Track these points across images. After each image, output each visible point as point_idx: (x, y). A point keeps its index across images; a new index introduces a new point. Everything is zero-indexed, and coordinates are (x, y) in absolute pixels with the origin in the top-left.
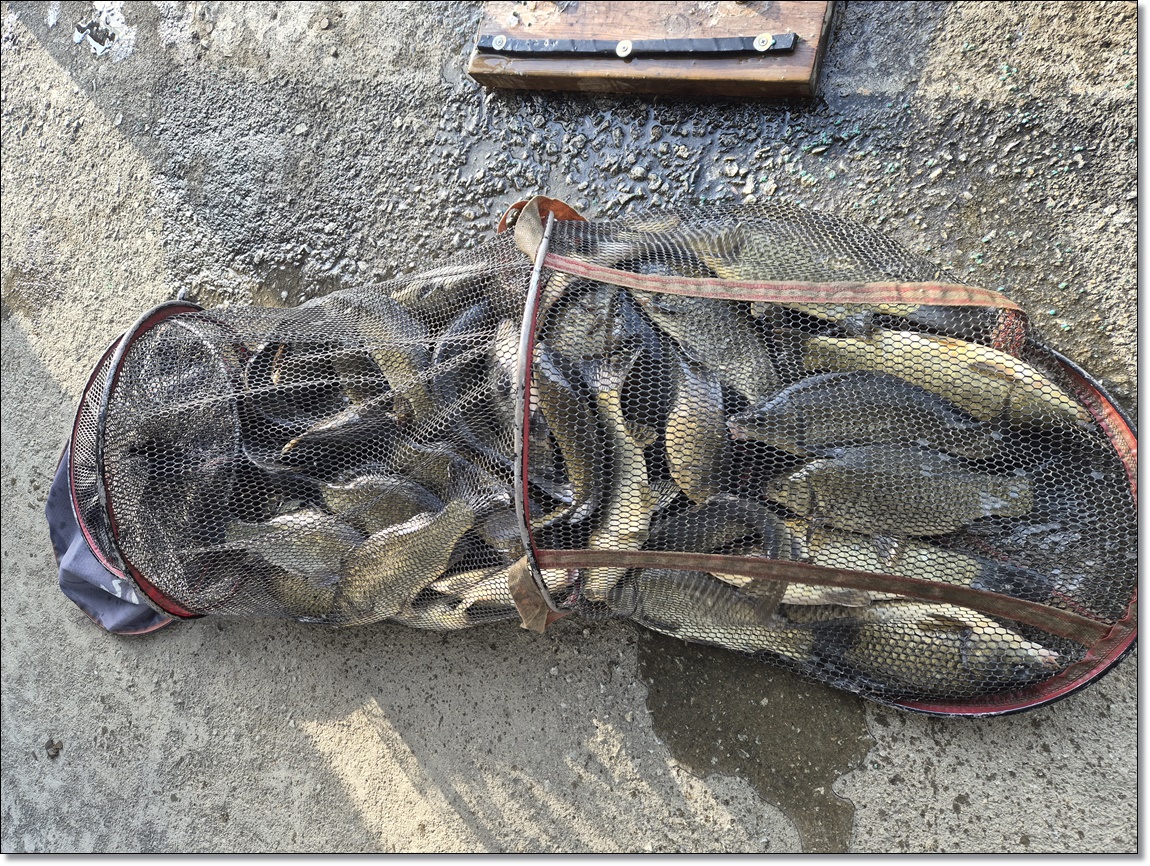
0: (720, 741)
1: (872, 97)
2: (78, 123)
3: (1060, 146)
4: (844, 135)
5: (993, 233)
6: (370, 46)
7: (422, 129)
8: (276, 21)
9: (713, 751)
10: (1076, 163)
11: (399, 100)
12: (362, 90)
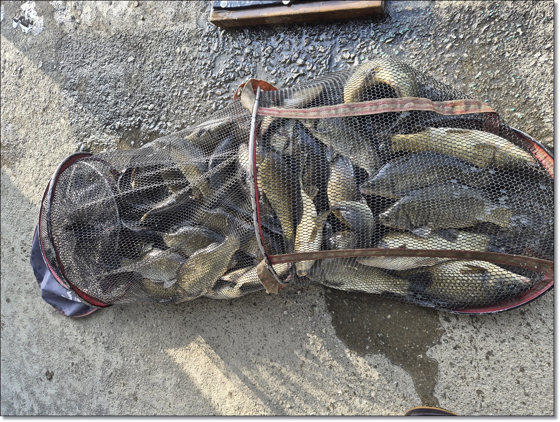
0: (369, 338)
1: (413, 11)
2: (21, 68)
3: (509, 25)
4: (401, 32)
5: (480, 73)
6: (160, 13)
7: (191, 52)
8: (112, 6)
9: (367, 343)
10: (518, 33)
11: (178, 39)
12: (158, 36)
